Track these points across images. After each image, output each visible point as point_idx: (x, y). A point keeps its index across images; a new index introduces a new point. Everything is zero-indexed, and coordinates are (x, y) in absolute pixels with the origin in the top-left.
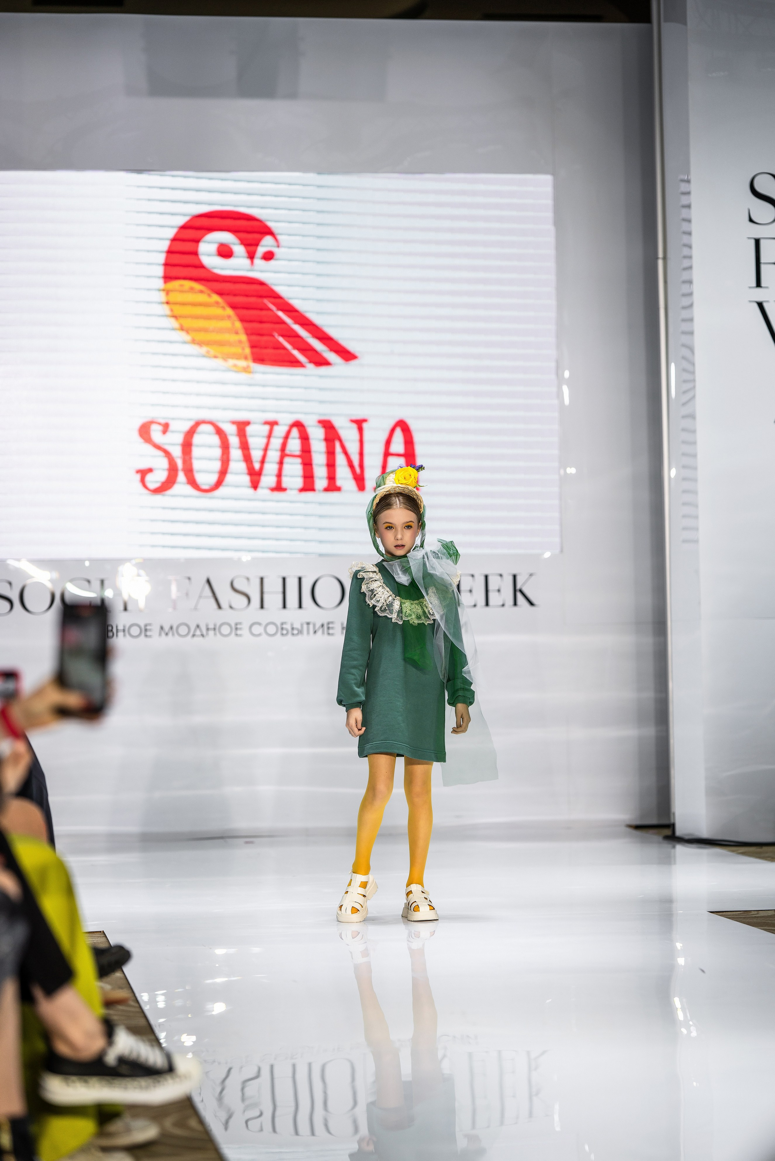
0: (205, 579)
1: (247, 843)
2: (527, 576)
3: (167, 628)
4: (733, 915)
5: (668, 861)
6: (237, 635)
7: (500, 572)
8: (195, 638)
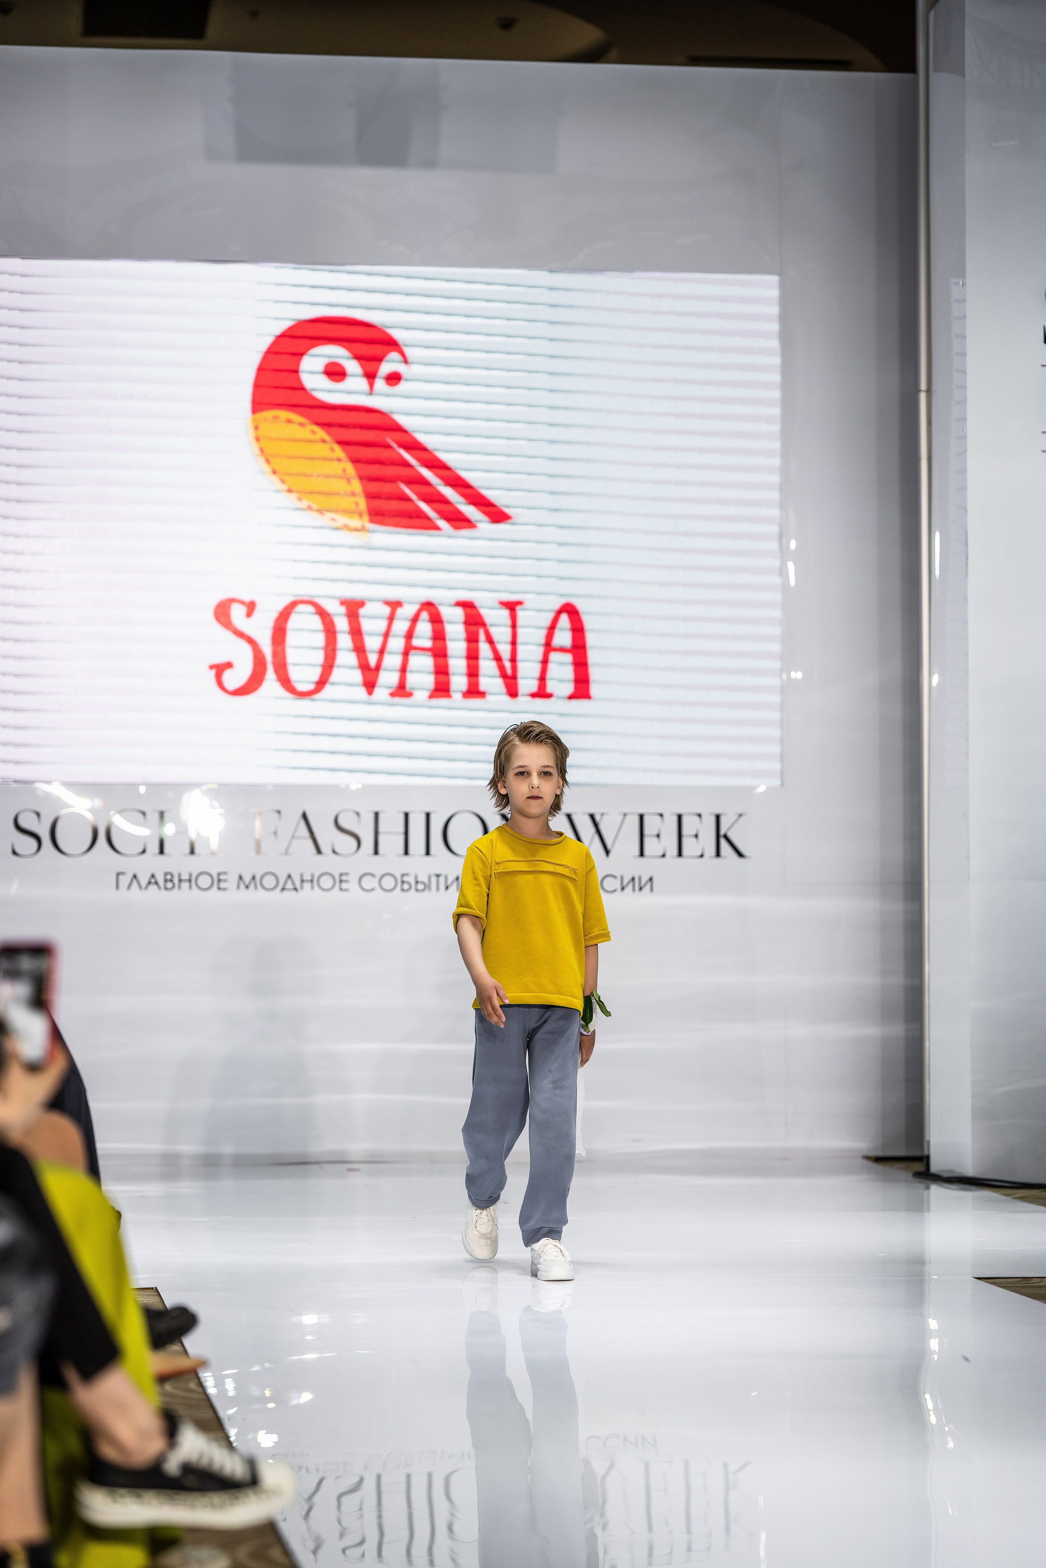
0: (300, 813)
1: (350, 1170)
2: (736, 817)
3: (247, 878)
4: (1008, 1283)
5: (919, 1207)
6: (341, 889)
7: (699, 812)
8: (285, 892)
